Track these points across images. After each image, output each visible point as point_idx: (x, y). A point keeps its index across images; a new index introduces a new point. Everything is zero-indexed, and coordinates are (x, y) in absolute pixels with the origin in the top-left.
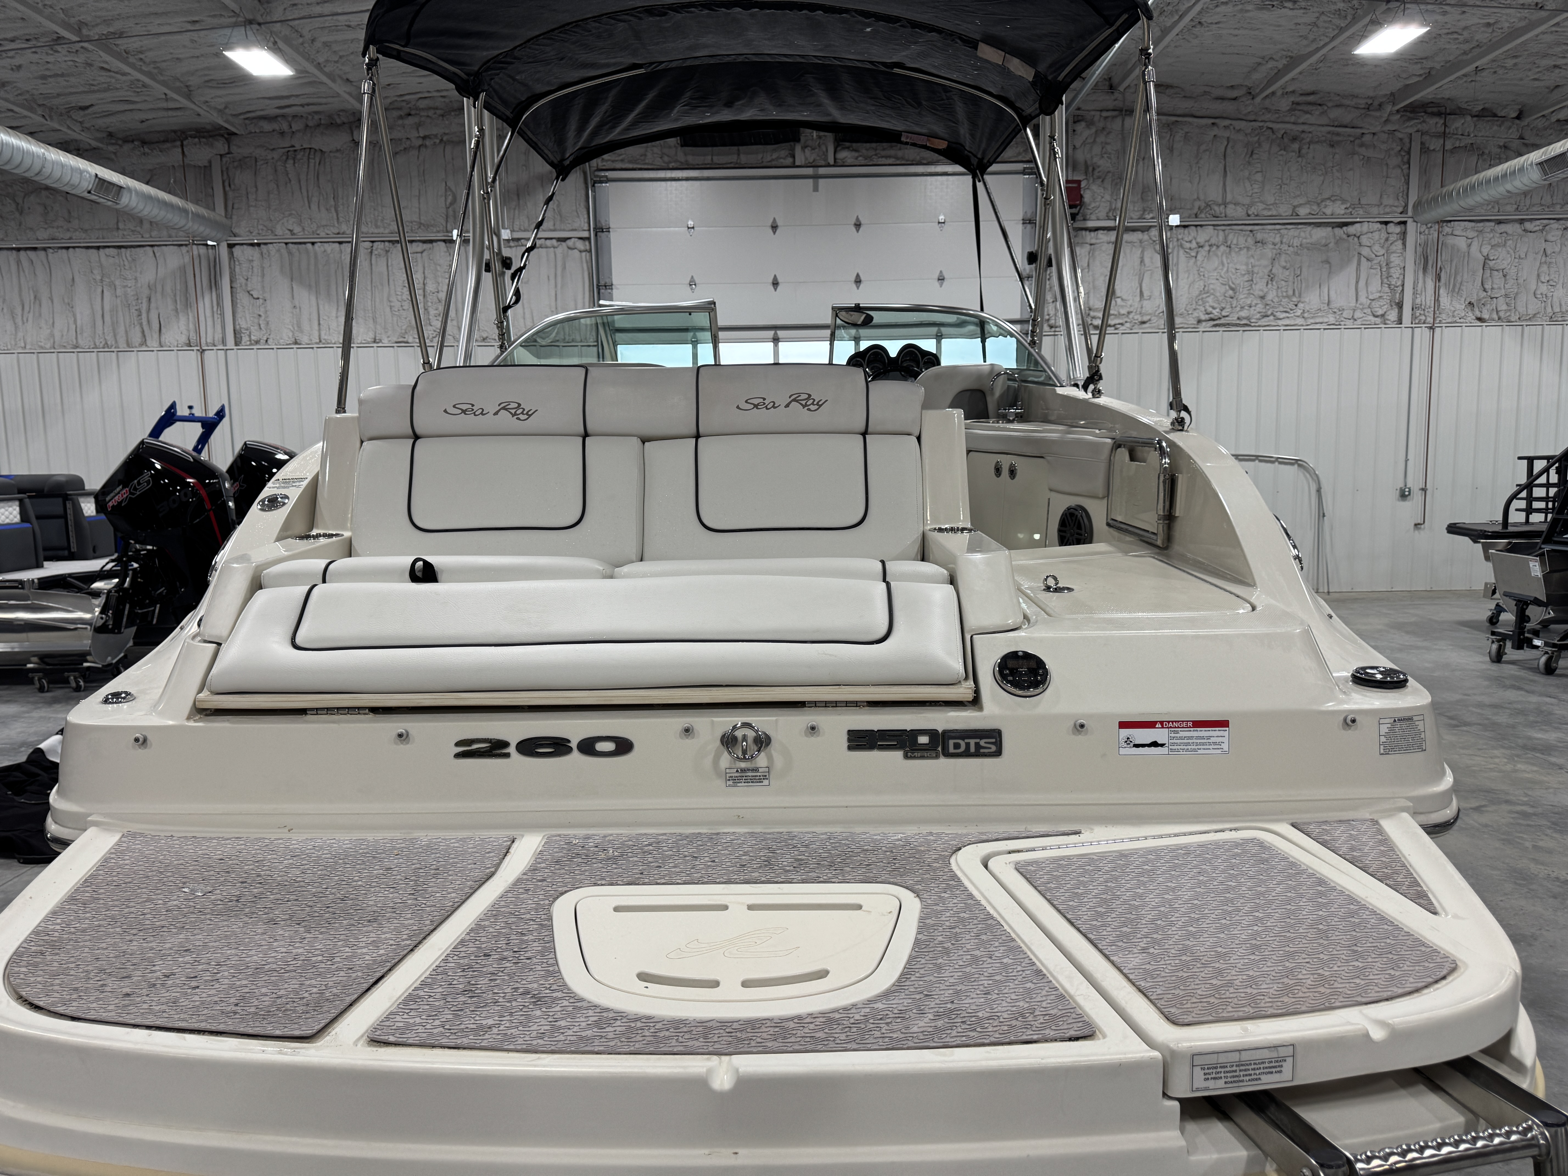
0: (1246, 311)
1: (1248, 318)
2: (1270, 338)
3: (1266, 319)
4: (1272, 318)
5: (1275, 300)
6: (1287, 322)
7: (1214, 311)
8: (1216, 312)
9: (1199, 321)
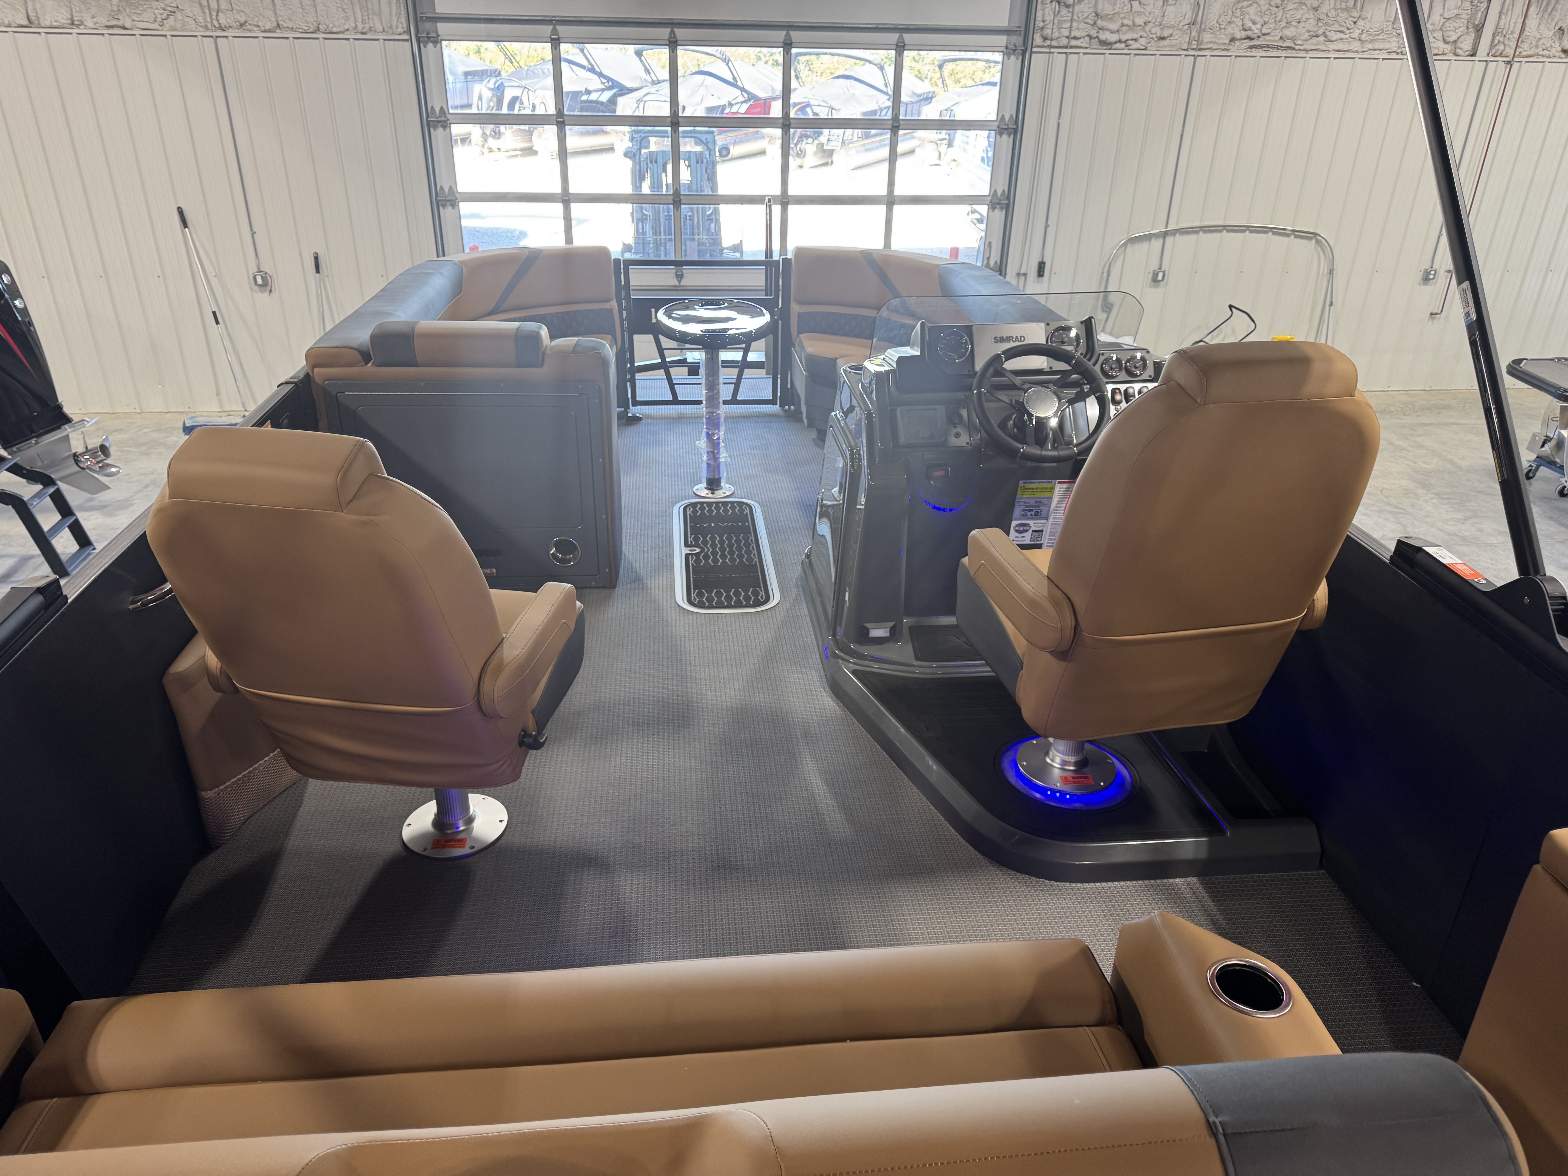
0: (1292, 29)
1: (1293, 39)
2: (1316, 66)
3: (1315, 40)
4: (1322, 38)
5: (1332, 13)
6: (1339, 46)
7: (1253, 27)
8: (1256, 29)
9: (1233, 40)
